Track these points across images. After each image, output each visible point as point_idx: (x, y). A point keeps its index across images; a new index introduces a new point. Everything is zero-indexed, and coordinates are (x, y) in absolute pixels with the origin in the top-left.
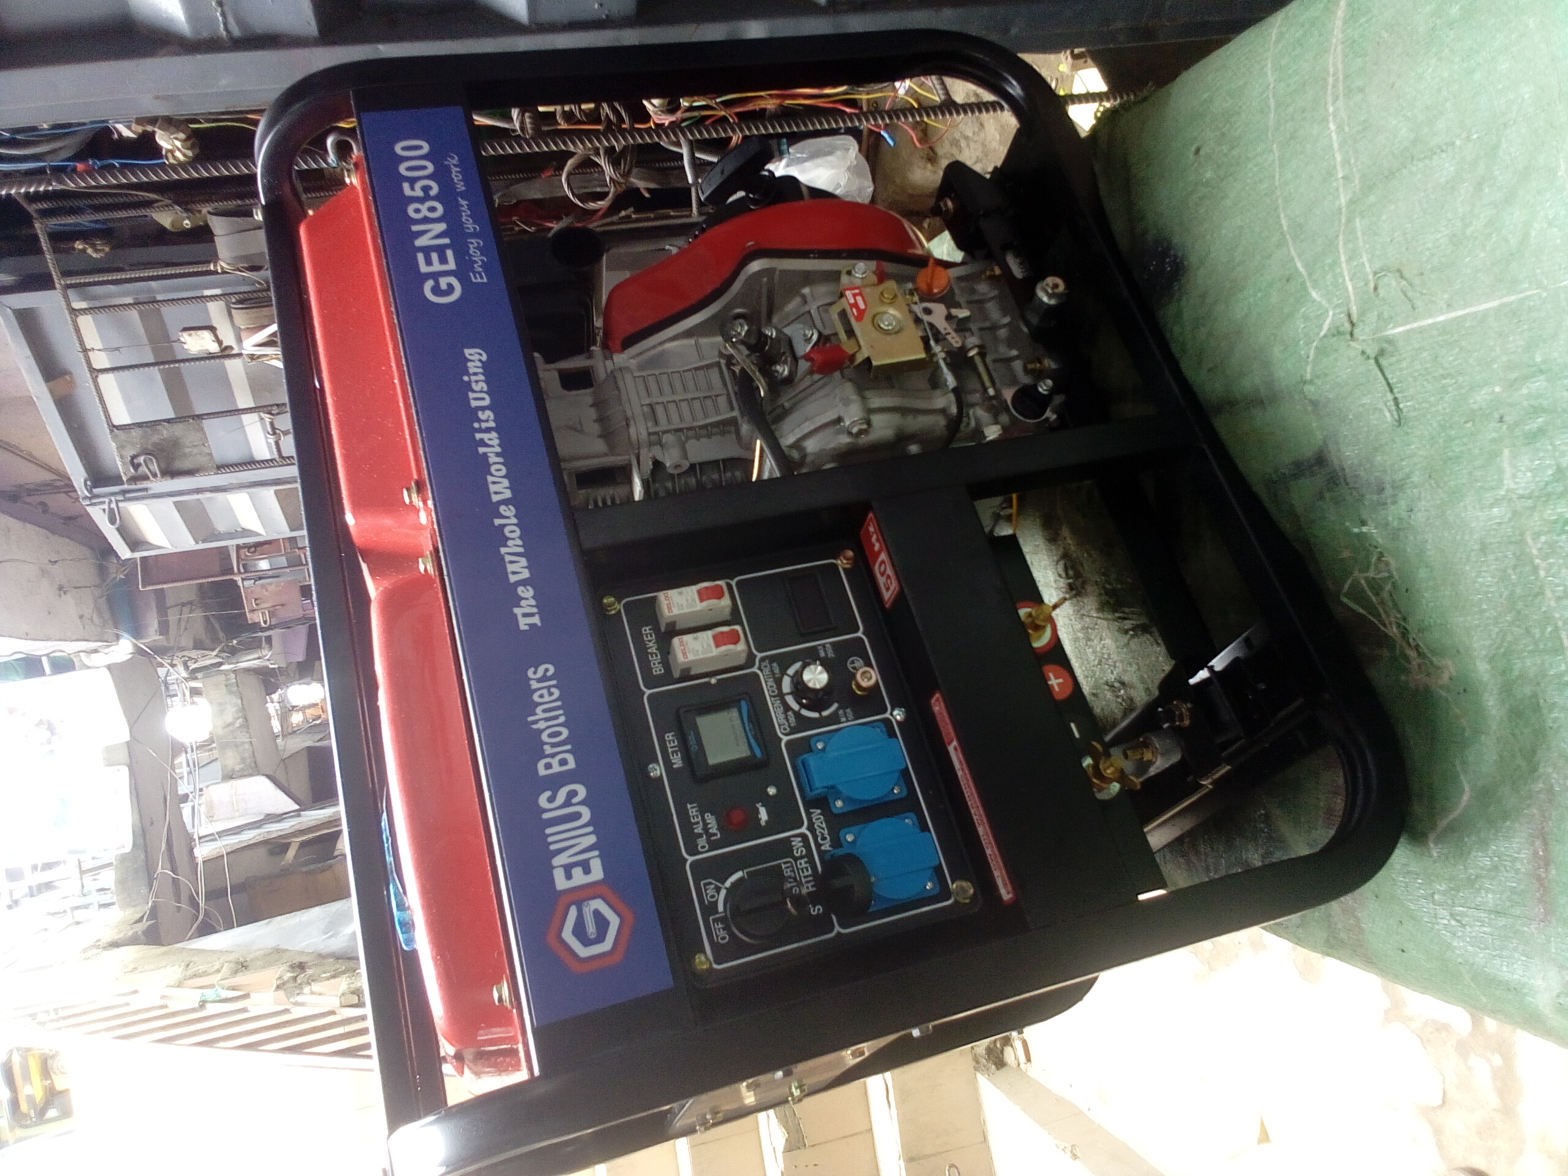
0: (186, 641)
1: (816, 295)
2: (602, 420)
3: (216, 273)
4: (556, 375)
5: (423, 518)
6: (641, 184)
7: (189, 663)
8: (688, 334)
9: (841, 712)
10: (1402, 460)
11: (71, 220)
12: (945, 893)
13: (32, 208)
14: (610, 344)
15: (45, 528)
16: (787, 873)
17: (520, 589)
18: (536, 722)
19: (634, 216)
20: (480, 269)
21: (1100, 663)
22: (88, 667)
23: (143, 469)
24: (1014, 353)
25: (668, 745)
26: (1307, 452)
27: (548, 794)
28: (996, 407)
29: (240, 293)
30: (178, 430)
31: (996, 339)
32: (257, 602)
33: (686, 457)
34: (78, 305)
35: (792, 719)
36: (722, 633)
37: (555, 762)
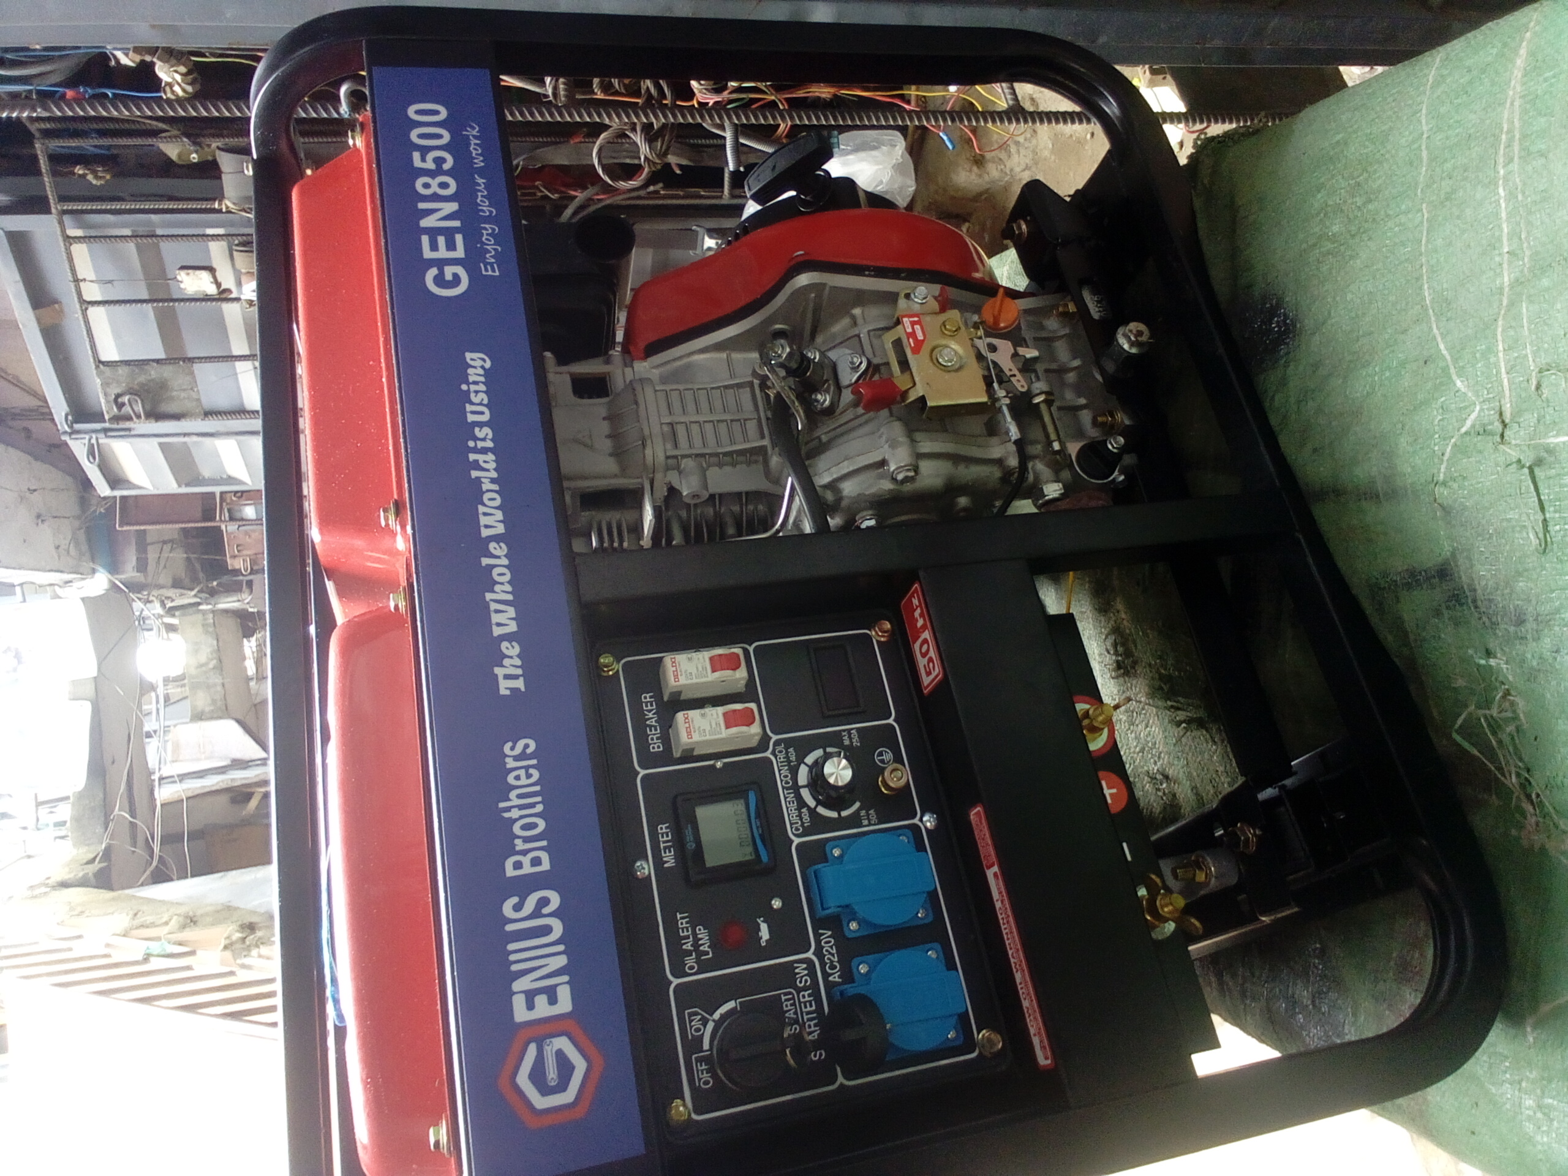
0: (165, 578)
1: (867, 318)
2: (614, 436)
3: (220, 211)
4: (568, 379)
5: (401, 544)
6: (672, 159)
7: (166, 602)
8: (719, 347)
9: (863, 813)
10: (1553, 591)
11: (73, 143)
12: (969, 1045)
13: (33, 128)
14: (632, 348)
15: (29, 454)
16: (787, 1006)
17: (504, 645)
18: (509, 809)
19: (662, 192)
20: (493, 260)
21: (1142, 750)
22: (60, 598)
23: (127, 409)
24: (1083, 401)
25: (661, 839)
26: (1428, 560)
27: (515, 900)
28: (1059, 463)
29: (243, 235)
30: (167, 371)
31: (1063, 384)
32: (239, 548)
33: (706, 487)
34: (73, 232)
35: (806, 817)
36: (735, 711)
37: (526, 860)
